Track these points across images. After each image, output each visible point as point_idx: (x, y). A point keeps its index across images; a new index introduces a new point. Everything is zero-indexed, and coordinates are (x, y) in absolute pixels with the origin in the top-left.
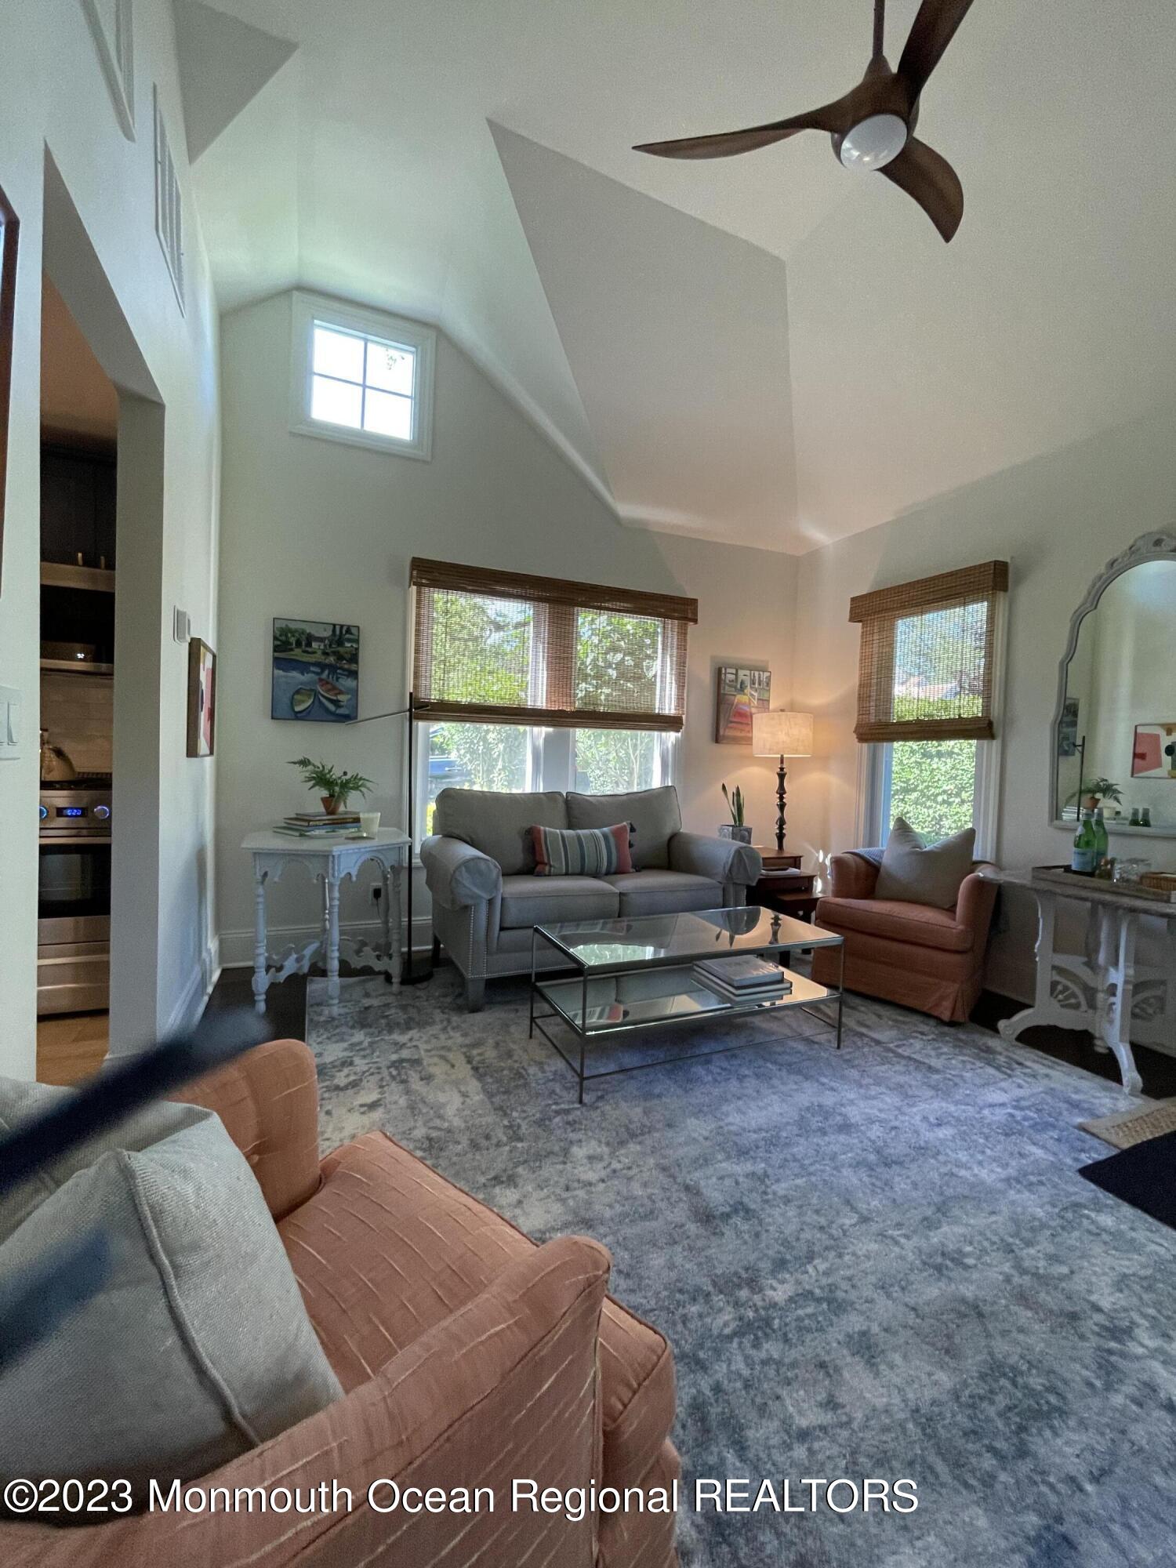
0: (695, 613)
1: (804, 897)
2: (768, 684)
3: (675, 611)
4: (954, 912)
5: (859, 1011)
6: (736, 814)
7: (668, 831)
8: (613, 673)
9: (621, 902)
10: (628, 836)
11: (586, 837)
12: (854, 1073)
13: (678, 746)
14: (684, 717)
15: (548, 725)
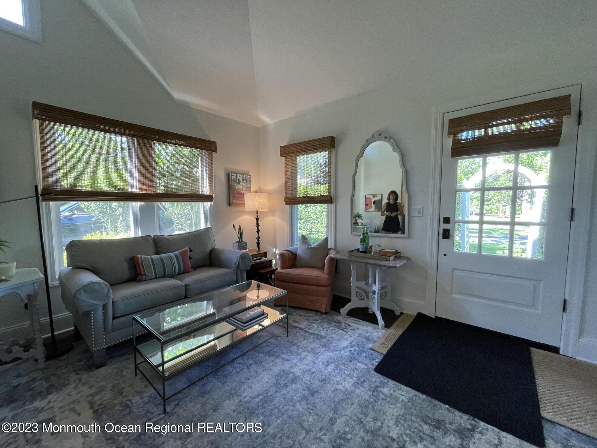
0: (216, 147)
1: (268, 270)
2: (250, 181)
3: (206, 146)
4: (324, 269)
5: (293, 315)
6: (239, 236)
7: (209, 249)
8: (179, 175)
9: (186, 290)
10: (189, 254)
11: (165, 258)
12: (294, 348)
13: (211, 208)
14: (214, 195)
15: (141, 201)
